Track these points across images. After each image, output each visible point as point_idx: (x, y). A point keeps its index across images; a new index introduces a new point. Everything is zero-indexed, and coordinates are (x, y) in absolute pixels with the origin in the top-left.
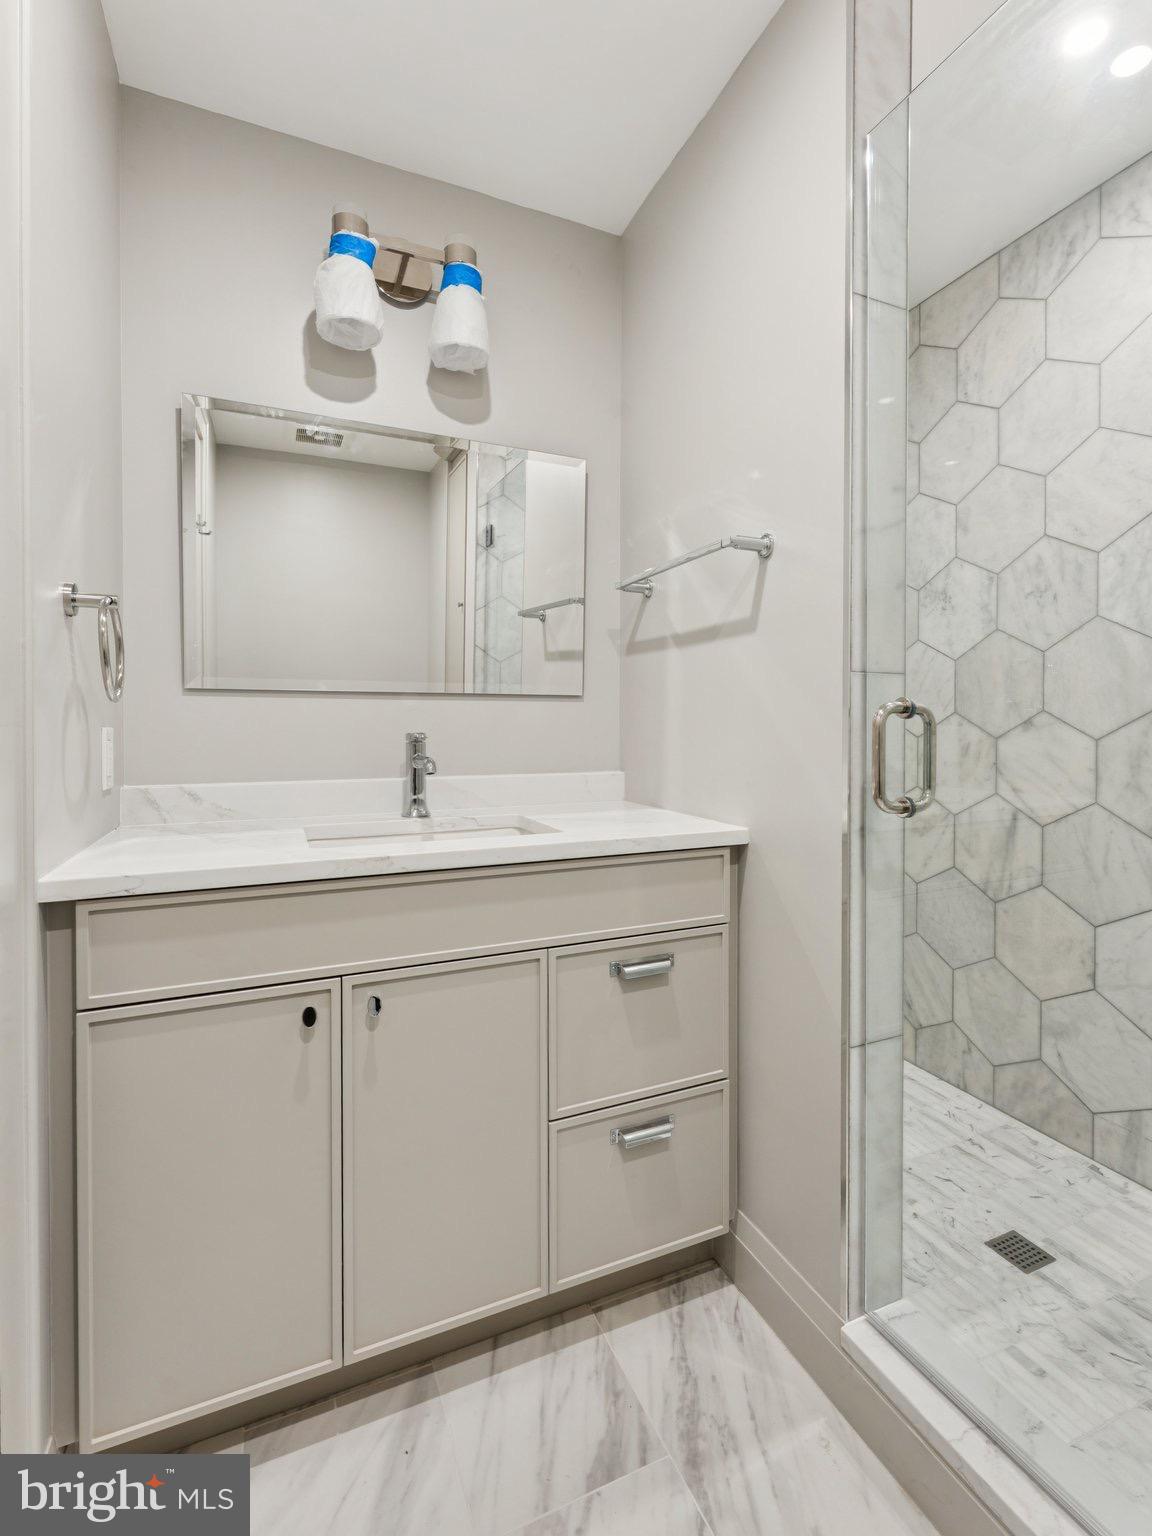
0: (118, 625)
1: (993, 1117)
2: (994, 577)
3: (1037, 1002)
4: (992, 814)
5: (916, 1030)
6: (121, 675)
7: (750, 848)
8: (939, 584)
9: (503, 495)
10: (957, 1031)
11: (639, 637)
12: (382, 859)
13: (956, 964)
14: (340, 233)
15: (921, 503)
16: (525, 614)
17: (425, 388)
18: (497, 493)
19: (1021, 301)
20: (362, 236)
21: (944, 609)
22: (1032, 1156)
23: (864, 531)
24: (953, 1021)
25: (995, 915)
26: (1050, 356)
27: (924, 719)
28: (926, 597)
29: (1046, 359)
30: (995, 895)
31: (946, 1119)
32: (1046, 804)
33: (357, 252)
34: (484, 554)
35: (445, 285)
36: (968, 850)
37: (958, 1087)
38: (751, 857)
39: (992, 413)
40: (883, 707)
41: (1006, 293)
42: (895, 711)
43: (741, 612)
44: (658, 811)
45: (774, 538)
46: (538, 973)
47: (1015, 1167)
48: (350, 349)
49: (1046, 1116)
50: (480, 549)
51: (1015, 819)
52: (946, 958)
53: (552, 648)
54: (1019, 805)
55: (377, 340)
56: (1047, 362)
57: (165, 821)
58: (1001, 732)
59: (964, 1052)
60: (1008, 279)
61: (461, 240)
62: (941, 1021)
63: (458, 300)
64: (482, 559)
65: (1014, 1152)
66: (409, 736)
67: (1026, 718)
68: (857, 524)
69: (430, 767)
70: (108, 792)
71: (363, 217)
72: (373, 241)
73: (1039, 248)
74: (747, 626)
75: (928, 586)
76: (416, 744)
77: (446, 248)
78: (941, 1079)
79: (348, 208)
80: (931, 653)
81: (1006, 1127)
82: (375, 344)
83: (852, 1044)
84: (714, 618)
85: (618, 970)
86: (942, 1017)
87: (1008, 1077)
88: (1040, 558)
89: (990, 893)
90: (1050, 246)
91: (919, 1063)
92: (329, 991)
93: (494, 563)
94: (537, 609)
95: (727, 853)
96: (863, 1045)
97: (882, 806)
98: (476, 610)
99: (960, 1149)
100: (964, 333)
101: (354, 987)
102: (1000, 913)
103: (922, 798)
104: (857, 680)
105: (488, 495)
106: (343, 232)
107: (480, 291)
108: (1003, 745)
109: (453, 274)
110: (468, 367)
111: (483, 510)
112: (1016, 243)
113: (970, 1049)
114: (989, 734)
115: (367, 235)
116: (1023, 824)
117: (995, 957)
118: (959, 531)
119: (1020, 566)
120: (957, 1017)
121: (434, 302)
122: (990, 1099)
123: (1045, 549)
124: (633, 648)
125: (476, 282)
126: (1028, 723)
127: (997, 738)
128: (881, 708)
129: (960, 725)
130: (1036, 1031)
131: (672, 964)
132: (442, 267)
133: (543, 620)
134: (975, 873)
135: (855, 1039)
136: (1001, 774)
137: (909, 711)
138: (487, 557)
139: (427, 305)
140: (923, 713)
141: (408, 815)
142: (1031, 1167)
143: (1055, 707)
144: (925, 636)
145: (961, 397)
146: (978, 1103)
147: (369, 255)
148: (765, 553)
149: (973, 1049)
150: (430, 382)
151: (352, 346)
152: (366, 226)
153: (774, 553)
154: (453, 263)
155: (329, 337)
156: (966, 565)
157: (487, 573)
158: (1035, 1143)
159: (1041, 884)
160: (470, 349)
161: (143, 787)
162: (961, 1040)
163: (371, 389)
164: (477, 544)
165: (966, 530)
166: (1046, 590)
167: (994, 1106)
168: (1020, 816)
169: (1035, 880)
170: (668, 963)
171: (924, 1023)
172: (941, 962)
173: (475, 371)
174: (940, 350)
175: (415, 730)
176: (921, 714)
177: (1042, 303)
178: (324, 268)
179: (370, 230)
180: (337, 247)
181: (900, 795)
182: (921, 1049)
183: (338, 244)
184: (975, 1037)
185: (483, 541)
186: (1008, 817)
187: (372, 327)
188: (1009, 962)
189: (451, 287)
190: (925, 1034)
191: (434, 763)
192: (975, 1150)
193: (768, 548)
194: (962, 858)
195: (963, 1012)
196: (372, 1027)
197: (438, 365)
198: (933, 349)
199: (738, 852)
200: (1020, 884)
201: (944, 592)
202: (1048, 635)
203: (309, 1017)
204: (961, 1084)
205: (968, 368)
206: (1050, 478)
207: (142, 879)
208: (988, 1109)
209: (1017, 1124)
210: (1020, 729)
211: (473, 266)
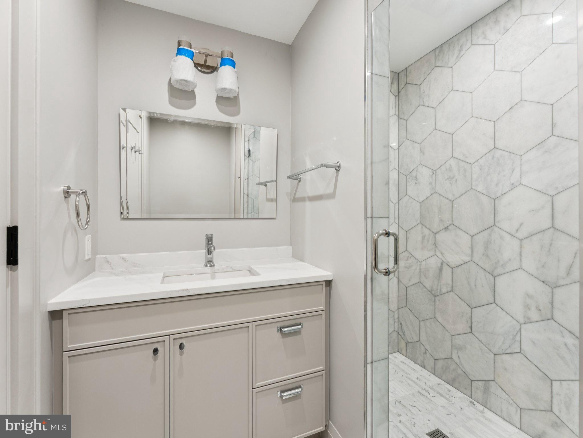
0: (87, 200)
1: (434, 380)
2: (434, 172)
3: (450, 336)
4: (434, 263)
5: (406, 343)
6: (88, 219)
7: (333, 282)
8: (414, 174)
9: (254, 137)
10: (421, 345)
11: (297, 196)
12: (185, 290)
13: (421, 319)
14: (180, 47)
15: (408, 143)
16: (259, 184)
17: (215, 103)
18: (252, 136)
19: (443, 68)
20: (188, 49)
21: (416, 183)
22: (448, 397)
23: (372, 163)
24: (419, 341)
25: (435, 302)
26: (454, 89)
27: (394, 237)
28: (409, 179)
29: (452, 90)
30: (435, 293)
31: (416, 380)
32: (453, 259)
33: (187, 55)
34: (247, 159)
35: (221, 66)
36: (425, 276)
37: (422, 366)
38: (333, 284)
39: (433, 110)
40: (378, 233)
41: (437, 64)
42: (382, 234)
43: (330, 190)
44: (303, 263)
45: (341, 163)
46: (248, 332)
47: (441, 401)
48: (185, 90)
49: (454, 380)
50: (246, 157)
51: (442, 264)
52: (417, 317)
53: (269, 197)
54: (444, 260)
55: (195, 87)
56: (453, 91)
57: (113, 269)
58: (437, 231)
59: (424, 353)
60: (438, 59)
61: (227, 49)
62: (416, 341)
63: (226, 71)
64: (247, 161)
65: (440, 394)
66: (207, 235)
67: (446, 226)
68: (369, 161)
69: (213, 248)
70: (89, 259)
71: (189, 42)
72: (193, 50)
73: (449, 48)
74: (331, 196)
75: (410, 174)
76: (209, 240)
77: (222, 52)
78: (415, 363)
79: (185, 38)
80: (411, 200)
81: (439, 384)
82: (195, 88)
83: (368, 363)
84: (321, 191)
85: (280, 330)
86: (416, 339)
87: (440, 364)
88: (451, 165)
89: (433, 292)
90: (454, 47)
91: (407, 356)
92: (164, 341)
93: (251, 162)
94: (264, 182)
95: (324, 283)
96: (372, 362)
97: (377, 272)
98: (244, 180)
99: (420, 393)
100: (422, 79)
101: (174, 339)
102: (437, 300)
103: (393, 268)
104: (369, 221)
105: (249, 138)
106: (181, 47)
107: (235, 68)
108: (437, 236)
109: (224, 62)
110: (231, 96)
111: (247, 143)
112: (441, 46)
113: (426, 352)
114: (433, 232)
115: (191, 48)
116: (445, 267)
117: (435, 317)
118: (421, 154)
119: (443, 168)
120: (421, 340)
121: (218, 71)
122: (433, 372)
123: (452, 162)
124: (295, 200)
125: (234, 65)
126: (446, 228)
127: (435, 234)
128: (377, 233)
129: (422, 228)
130: (450, 347)
131: (302, 327)
132: (220, 59)
133: (266, 186)
134: (428, 284)
135: (369, 360)
136: (437, 247)
137: (388, 234)
138: (248, 160)
139: (215, 72)
140: (393, 234)
141: (206, 265)
142: (447, 401)
143: (456, 223)
144: (409, 193)
145: (422, 103)
146: (429, 373)
147: (191, 55)
148: (338, 168)
149: (427, 352)
150: (217, 101)
151: (186, 89)
152: (191, 45)
153: (341, 169)
154: (224, 58)
155: (177, 86)
156: (424, 167)
157: (248, 167)
158: (450, 391)
159: (452, 291)
160: (231, 90)
161: (104, 256)
162: (422, 348)
163: (194, 104)
164: (245, 155)
165: (424, 154)
166: (453, 178)
167: (435, 375)
168: (444, 264)
169: (449, 289)
170: (300, 327)
171: (409, 341)
172: (416, 318)
173: (234, 97)
174: (414, 85)
175: (209, 233)
176: (393, 235)
177: (450, 69)
178: (174, 61)
179: (192, 46)
180: (179, 53)
181: (384, 267)
182: (408, 351)
183: (179, 52)
184: (428, 347)
185: (247, 154)
186: (439, 265)
187: (193, 83)
188: (440, 319)
189: (223, 67)
190: (410, 345)
191: (214, 247)
192: (426, 394)
193: (339, 167)
194: (423, 279)
195: (423, 338)
196: (181, 354)
197: (220, 95)
198: (412, 85)
199: (329, 283)
200: (444, 290)
201: (416, 177)
202: (454, 195)
203: (156, 351)
204: (423, 365)
205: (424, 93)
206: (454, 135)
207: (89, 300)
208: (432, 375)
209: (443, 382)
210: (444, 230)
211: (232, 58)
